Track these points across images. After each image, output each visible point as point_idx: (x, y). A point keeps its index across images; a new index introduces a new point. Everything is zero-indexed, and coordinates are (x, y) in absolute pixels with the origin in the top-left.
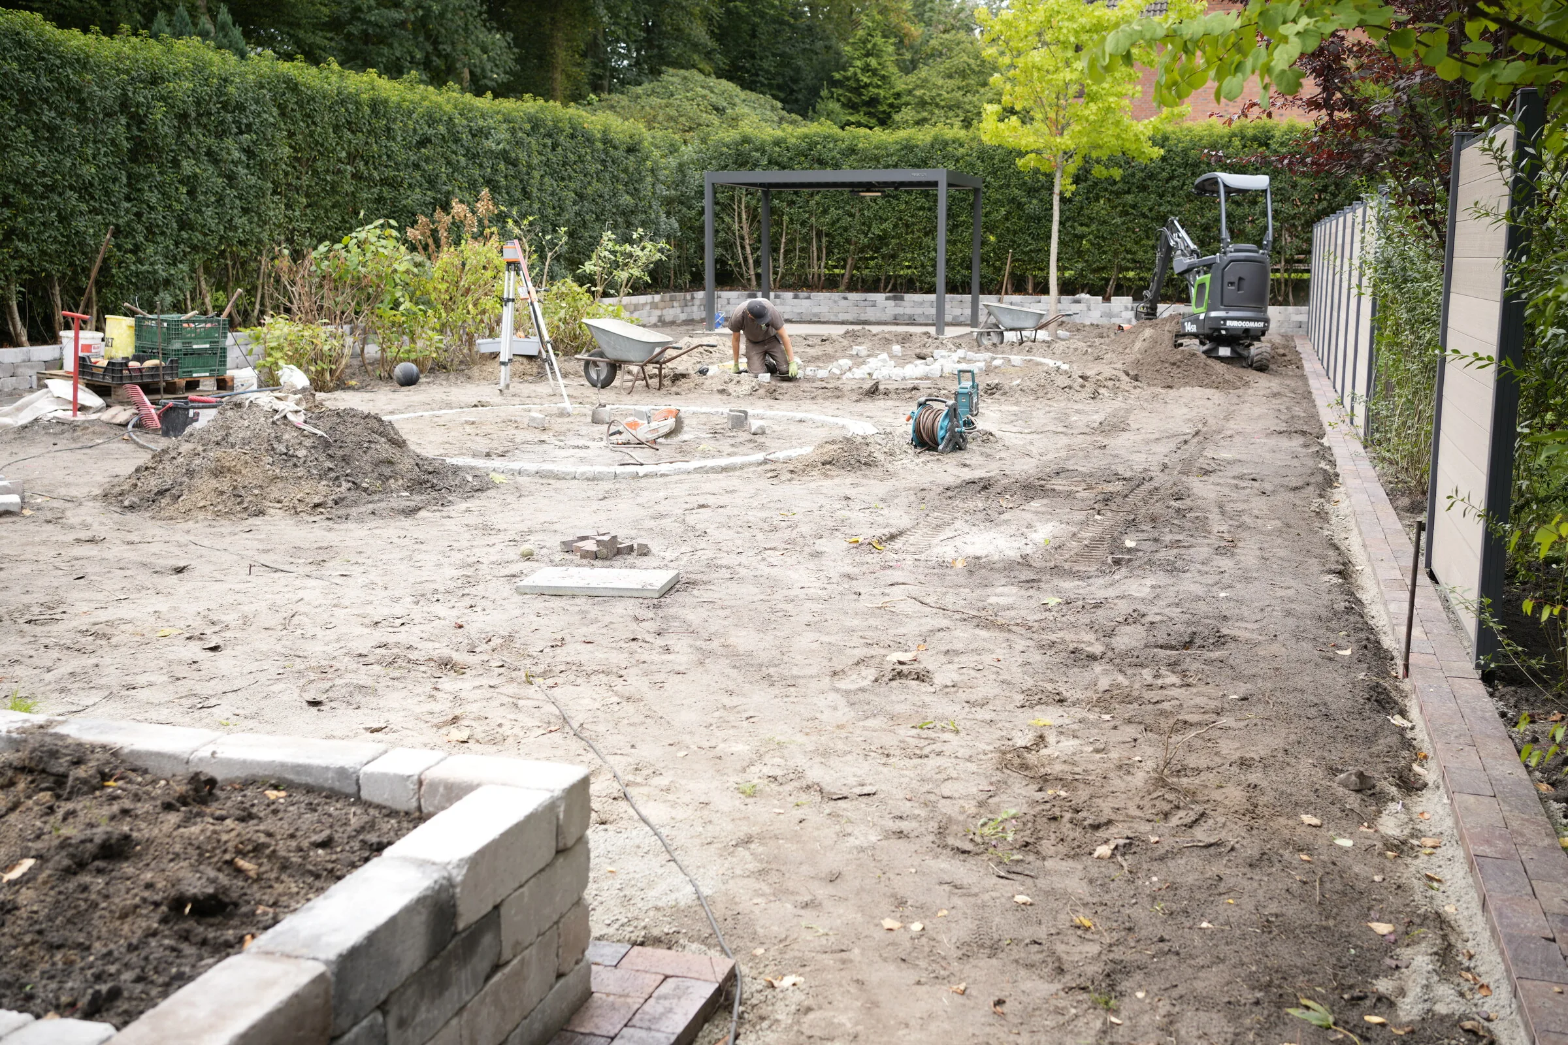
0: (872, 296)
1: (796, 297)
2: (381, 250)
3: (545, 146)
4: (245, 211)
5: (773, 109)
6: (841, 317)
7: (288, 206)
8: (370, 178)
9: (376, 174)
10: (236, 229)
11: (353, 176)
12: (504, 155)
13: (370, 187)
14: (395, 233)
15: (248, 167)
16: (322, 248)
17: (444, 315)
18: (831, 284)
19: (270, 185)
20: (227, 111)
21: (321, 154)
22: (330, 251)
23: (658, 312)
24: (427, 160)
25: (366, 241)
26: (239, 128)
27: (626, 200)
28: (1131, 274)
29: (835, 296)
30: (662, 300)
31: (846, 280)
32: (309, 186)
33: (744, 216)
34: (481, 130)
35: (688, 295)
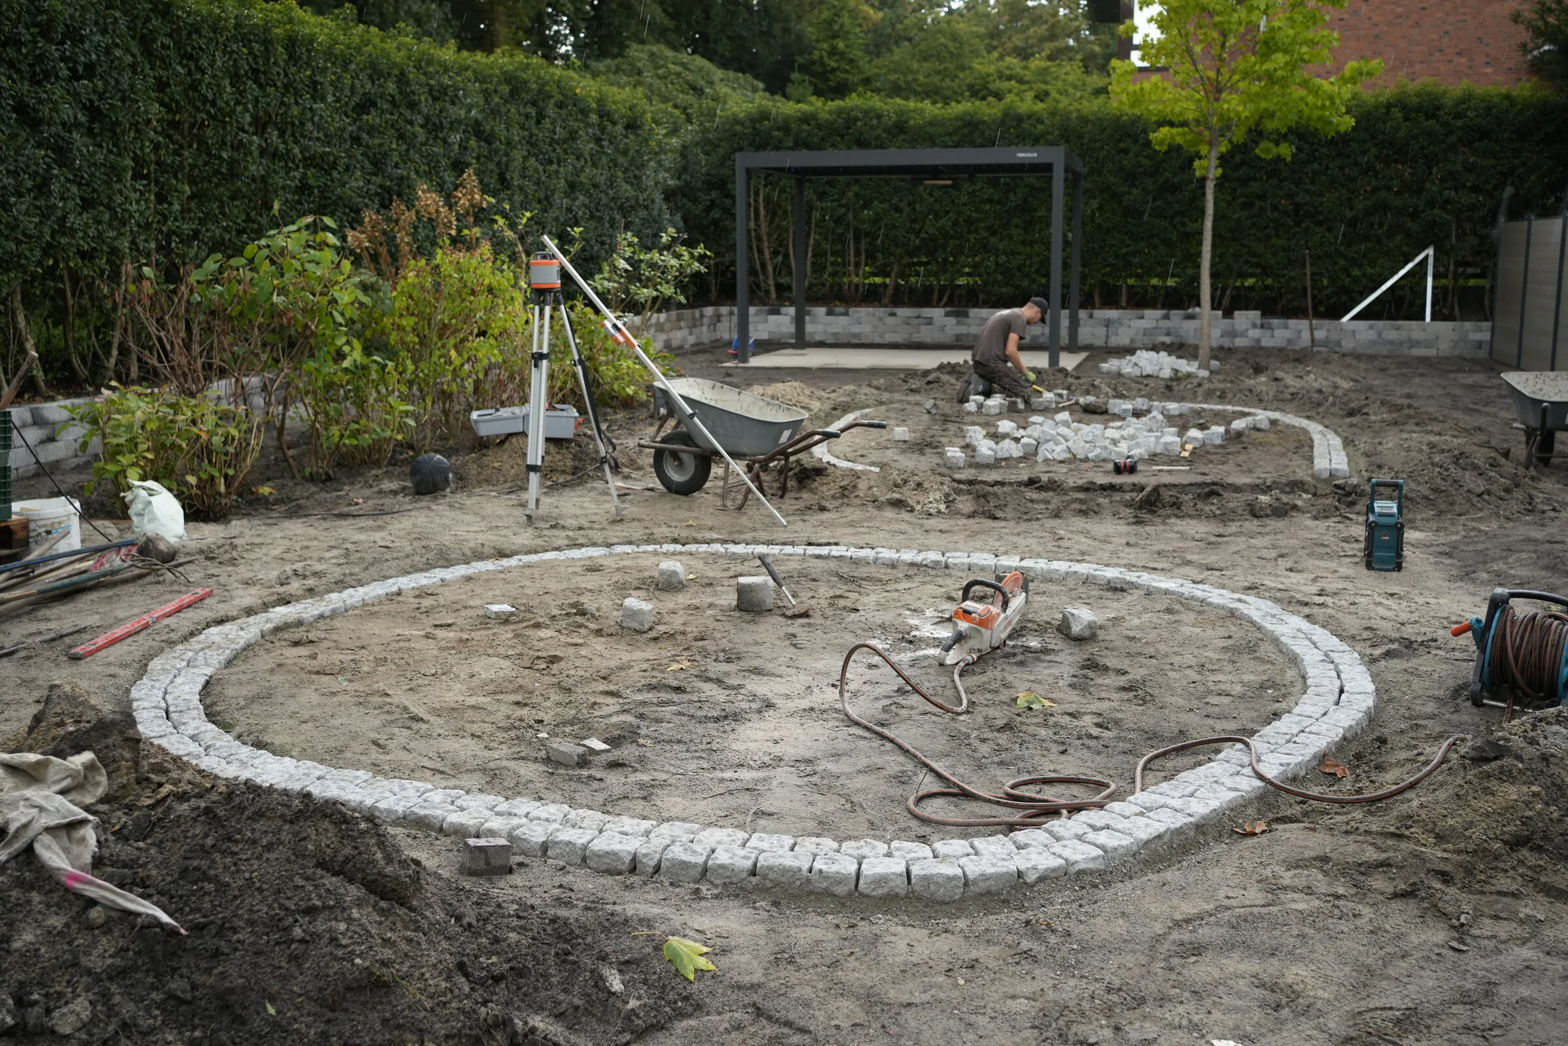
0: (927, 312)
1: (830, 313)
2: (310, 267)
3: (527, 116)
4: (87, 204)
5: (755, 90)
6: (889, 338)
7: (161, 198)
8: (287, 156)
9: (297, 151)
10: (72, 231)
11: (263, 152)
12: (477, 130)
13: (288, 170)
14: (332, 239)
15: (90, 133)
16: (211, 265)
17: (411, 367)
18: (871, 297)
19: (129, 162)
20: (50, 41)
21: (213, 117)
22: (221, 270)
23: (662, 337)
24: (372, 130)
25: (283, 251)
26: (73, 70)
27: (627, 190)
28: (1250, 281)
29: (881, 312)
30: (668, 320)
31: (890, 292)
32: (193, 167)
33: (762, 212)
34: (444, 90)
35: (697, 313)
